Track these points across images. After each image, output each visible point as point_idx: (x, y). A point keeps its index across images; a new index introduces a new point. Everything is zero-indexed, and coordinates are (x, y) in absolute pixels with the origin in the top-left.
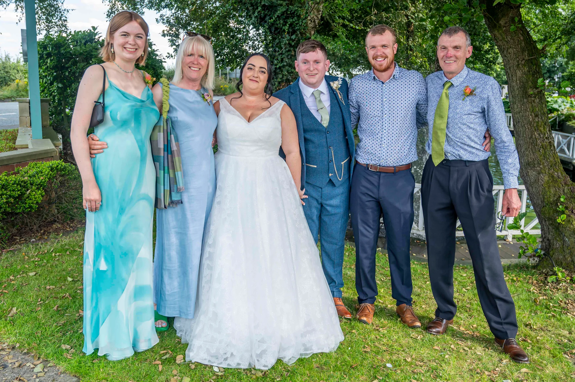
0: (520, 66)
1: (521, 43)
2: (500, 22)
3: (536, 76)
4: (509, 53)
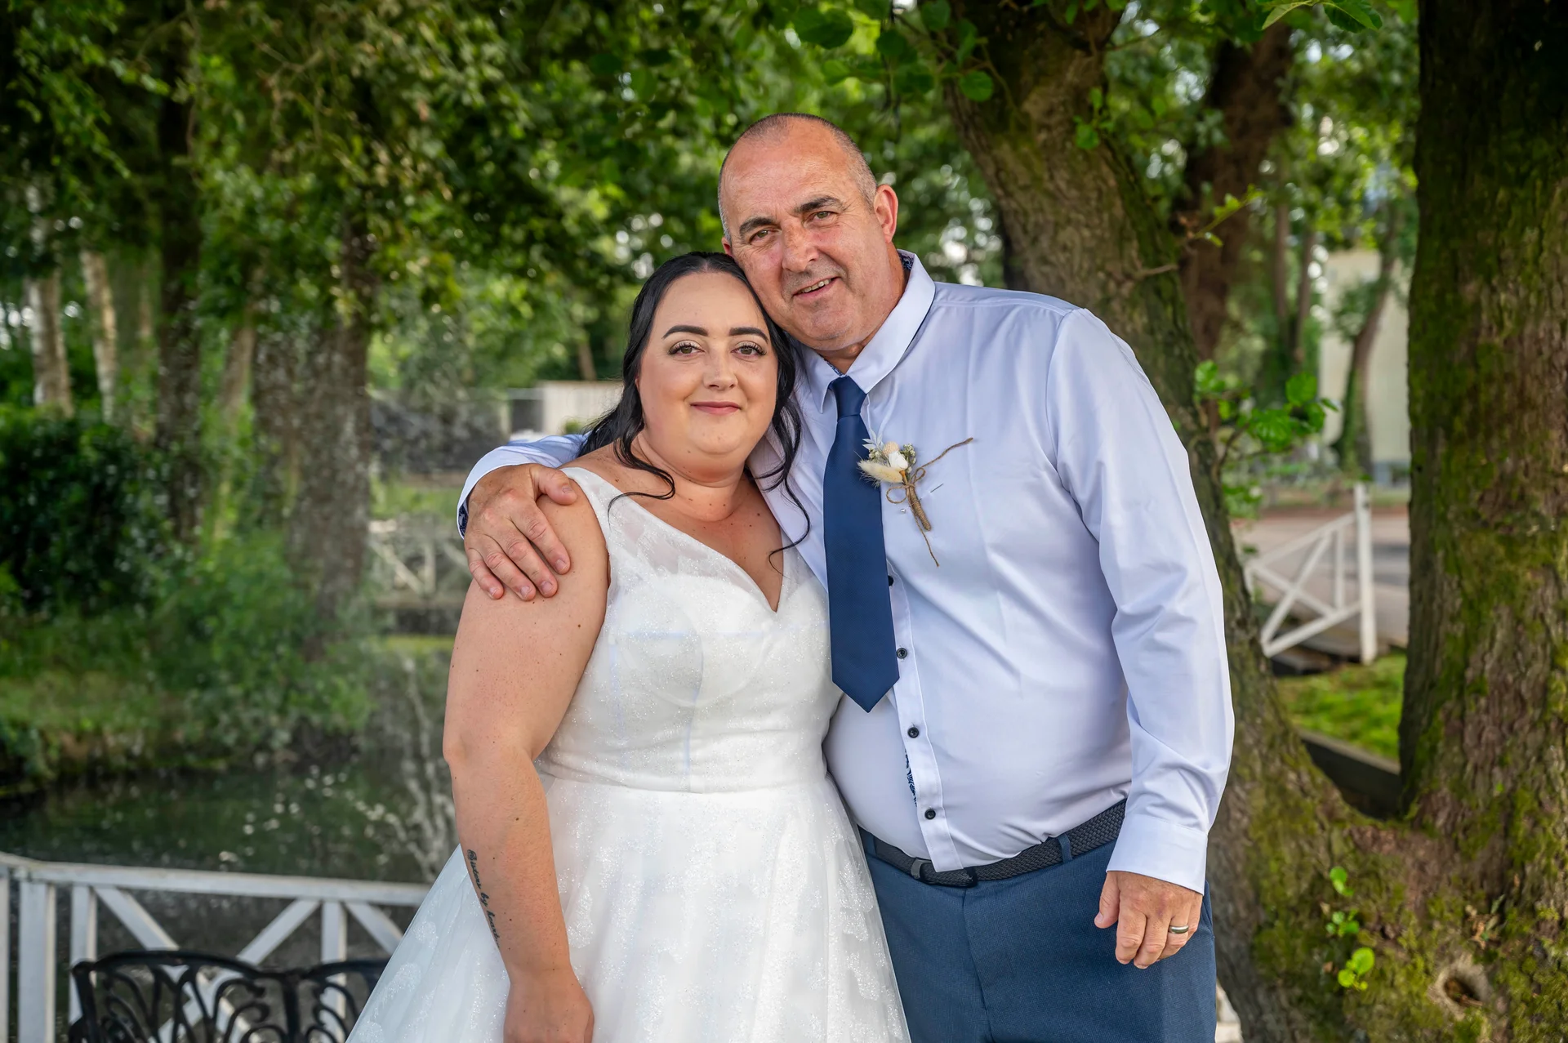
0: (1116, 306)
1: (1111, 205)
2: (1028, 106)
3: (1177, 351)
4: (1065, 248)
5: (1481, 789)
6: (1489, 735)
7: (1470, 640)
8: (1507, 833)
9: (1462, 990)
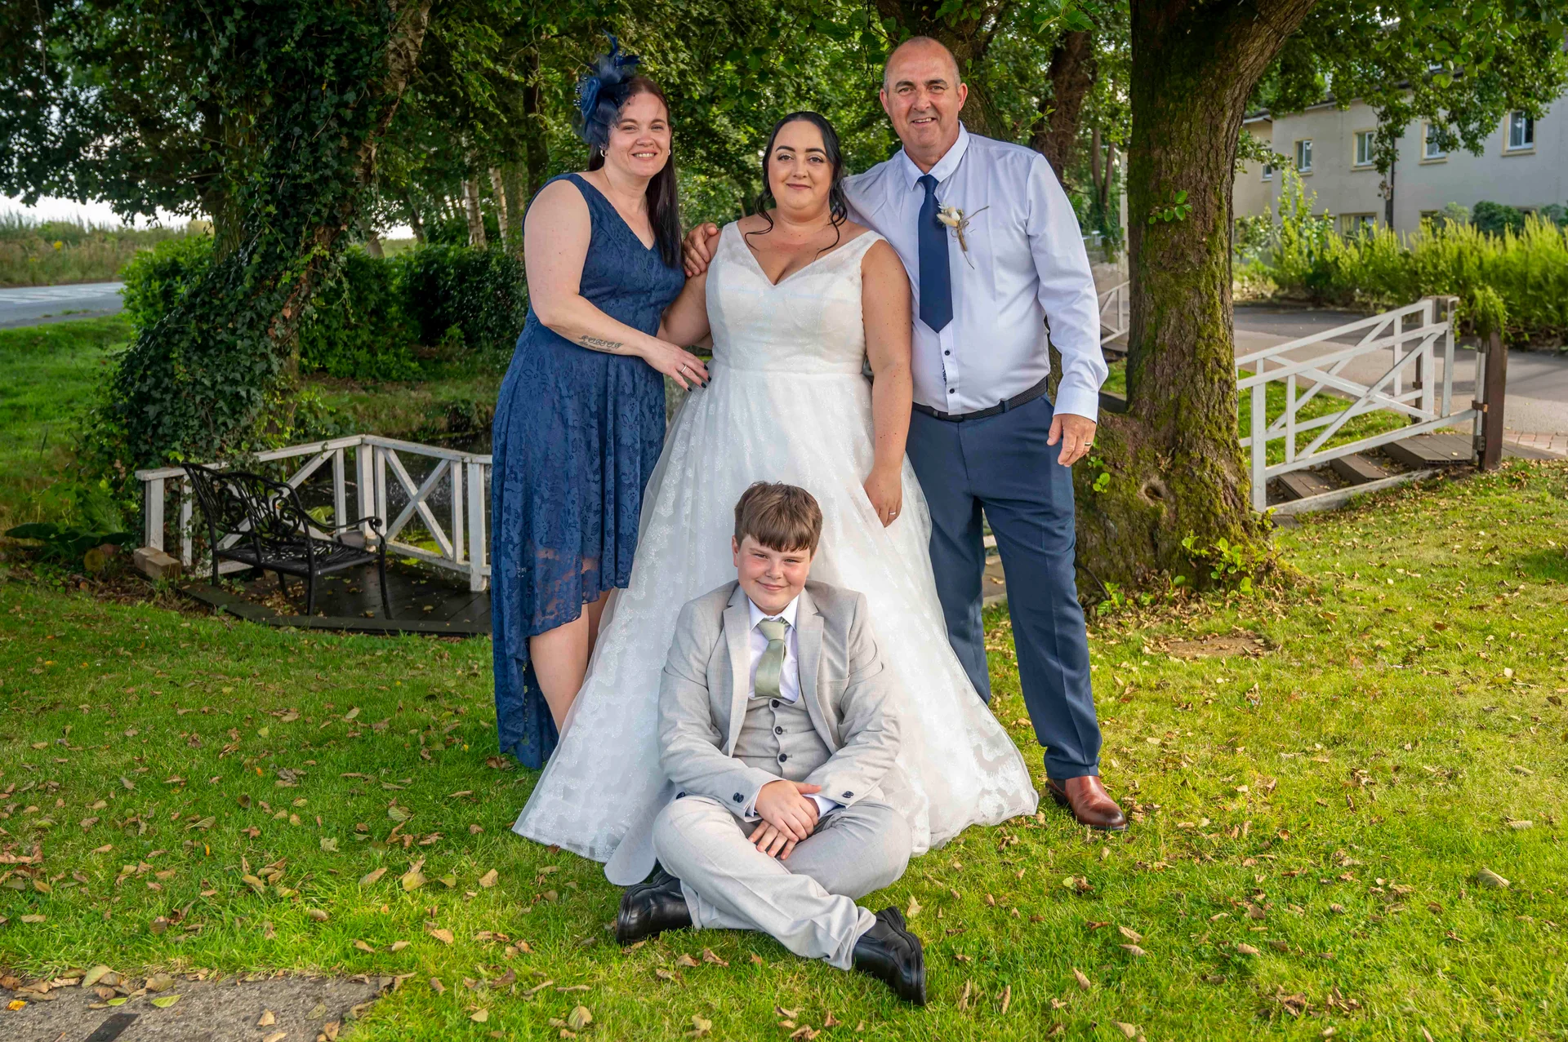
5: (1164, 397)
6: (1168, 370)
7: (1158, 324)
8: (1176, 418)
9: (1154, 492)
